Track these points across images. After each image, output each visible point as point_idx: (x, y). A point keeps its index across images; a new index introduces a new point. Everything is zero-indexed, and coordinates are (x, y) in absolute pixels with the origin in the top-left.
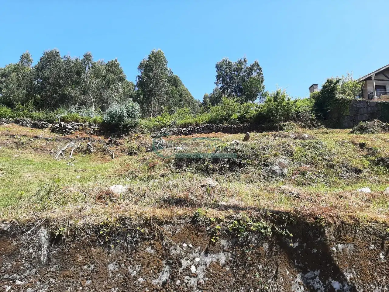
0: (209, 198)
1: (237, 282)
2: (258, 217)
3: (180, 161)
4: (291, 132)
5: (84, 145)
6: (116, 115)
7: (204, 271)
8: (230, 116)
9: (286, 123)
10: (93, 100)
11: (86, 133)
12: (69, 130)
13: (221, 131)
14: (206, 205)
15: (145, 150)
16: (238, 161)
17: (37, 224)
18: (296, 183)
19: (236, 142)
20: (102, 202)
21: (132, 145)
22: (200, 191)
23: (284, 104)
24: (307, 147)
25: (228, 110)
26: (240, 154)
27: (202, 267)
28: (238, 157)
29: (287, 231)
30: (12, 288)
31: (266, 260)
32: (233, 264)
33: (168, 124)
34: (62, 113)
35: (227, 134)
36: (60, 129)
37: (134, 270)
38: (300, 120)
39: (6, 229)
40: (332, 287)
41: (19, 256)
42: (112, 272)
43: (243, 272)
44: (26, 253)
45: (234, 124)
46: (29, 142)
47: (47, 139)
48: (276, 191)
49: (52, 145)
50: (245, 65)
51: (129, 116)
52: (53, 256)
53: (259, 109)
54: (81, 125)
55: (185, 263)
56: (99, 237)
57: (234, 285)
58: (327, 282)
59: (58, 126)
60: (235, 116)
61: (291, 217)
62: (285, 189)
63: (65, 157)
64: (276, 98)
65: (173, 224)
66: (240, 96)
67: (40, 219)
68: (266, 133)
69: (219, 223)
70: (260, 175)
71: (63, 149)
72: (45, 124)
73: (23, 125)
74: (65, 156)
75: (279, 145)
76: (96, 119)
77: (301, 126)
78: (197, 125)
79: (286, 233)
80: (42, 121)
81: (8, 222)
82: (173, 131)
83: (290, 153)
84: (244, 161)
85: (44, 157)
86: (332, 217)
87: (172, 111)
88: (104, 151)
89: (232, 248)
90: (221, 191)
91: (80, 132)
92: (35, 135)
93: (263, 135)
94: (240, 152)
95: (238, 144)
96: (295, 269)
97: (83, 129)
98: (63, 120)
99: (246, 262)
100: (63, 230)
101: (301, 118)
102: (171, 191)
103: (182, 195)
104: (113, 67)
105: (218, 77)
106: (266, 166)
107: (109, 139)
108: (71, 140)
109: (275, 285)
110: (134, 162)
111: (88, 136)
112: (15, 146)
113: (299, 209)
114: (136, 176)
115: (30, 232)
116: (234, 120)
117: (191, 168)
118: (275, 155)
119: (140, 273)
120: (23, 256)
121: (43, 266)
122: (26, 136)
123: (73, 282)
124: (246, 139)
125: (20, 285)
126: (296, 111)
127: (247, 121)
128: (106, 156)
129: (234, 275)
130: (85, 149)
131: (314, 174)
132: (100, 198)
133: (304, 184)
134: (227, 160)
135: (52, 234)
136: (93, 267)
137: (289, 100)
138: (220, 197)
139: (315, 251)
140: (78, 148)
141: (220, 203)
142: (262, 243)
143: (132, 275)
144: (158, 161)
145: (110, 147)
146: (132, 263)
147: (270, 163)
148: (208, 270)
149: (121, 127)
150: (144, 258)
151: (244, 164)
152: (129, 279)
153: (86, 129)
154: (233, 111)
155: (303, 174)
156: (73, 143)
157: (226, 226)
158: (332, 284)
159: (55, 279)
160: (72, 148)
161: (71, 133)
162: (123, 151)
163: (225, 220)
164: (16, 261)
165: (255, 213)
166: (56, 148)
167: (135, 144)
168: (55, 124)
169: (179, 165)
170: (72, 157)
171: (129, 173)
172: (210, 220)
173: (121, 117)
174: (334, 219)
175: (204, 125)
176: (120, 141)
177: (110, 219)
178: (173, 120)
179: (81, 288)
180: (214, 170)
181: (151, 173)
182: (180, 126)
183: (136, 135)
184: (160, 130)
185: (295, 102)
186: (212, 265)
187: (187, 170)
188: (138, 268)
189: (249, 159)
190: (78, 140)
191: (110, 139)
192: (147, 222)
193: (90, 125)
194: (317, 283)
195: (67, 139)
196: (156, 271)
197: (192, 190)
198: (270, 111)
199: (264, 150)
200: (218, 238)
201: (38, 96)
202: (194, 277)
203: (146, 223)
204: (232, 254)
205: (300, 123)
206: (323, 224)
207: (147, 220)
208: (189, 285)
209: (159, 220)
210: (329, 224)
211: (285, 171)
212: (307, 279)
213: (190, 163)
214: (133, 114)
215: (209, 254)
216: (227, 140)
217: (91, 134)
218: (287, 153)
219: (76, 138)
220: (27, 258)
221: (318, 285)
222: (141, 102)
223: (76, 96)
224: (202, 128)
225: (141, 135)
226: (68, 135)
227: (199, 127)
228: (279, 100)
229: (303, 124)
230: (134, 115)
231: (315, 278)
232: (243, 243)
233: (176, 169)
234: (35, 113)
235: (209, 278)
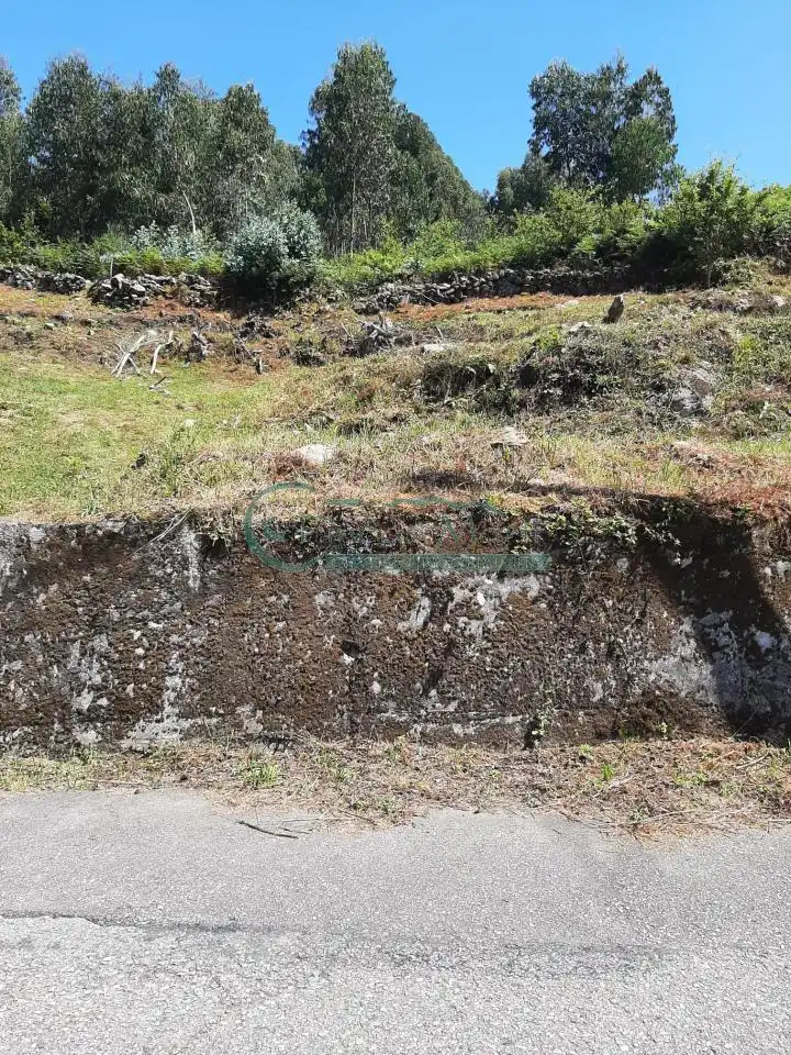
0: (509, 471)
1: (562, 629)
2: (610, 507)
3: (436, 381)
4: (738, 290)
5: (184, 339)
6: (259, 249)
7: (495, 609)
8: (573, 242)
9: (732, 263)
10: (192, 208)
11: (182, 303)
12: (139, 296)
13: (546, 289)
14: (501, 485)
15: (341, 348)
16: (587, 378)
17: (175, 522)
18: (732, 432)
19: (583, 326)
20: (286, 480)
21: (306, 336)
22: (491, 457)
23: (730, 203)
24: (772, 338)
25: (570, 225)
26: (593, 360)
27: (492, 602)
28: (588, 368)
29: (670, 535)
30: (143, 635)
31: (621, 590)
32: (554, 597)
33: (398, 271)
34: (114, 249)
35: (562, 297)
36: (115, 294)
37: (363, 606)
38: (773, 251)
39: (116, 530)
40: (755, 644)
41: (148, 580)
42: (322, 609)
43: (574, 612)
44: (159, 573)
45: (583, 268)
46: (46, 332)
47: (86, 323)
48: (661, 453)
49: (103, 339)
50: (621, 84)
51: (293, 253)
52: (212, 580)
53: (657, 225)
54: (168, 282)
55: (459, 594)
56: (294, 545)
57: (555, 634)
58: (745, 634)
59: (110, 286)
60: (587, 244)
61: (681, 507)
62: (682, 450)
63: (138, 371)
64: (704, 191)
65: (436, 522)
66: (605, 180)
67: (178, 512)
68: (670, 295)
69: (528, 521)
70: (640, 414)
71: (132, 350)
72: (74, 281)
73: (16, 285)
74: (139, 366)
75: (697, 333)
76: (205, 264)
77: (777, 268)
78: (479, 273)
79: (667, 537)
80: (63, 271)
81: (118, 518)
82: (412, 293)
83: (724, 354)
84: (601, 379)
85: (90, 370)
86: (772, 507)
87: (410, 232)
88: (235, 353)
89: (554, 567)
90: (537, 455)
91: (168, 302)
92: (55, 312)
93: (661, 303)
94: (592, 353)
95: (588, 333)
96: (682, 607)
97: (174, 294)
98: (120, 268)
99: (580, 594)
100: (224, 531)
101: (778, 244)
102: (426, 457)
103: (451, 465)
104: (241, 107)
105: (540, 124)
106: (659, 388)
107: (244, 320)
108: (148, 325)
109: (639, 637)
110: (320, 384)
111: (188, 312)
112: (11, 343)
113: (698, 490)
114: (330, 420)
115: (162, 536)
116: (584, 254)
117: (464, 400)
118: (686, 361)
119: (374, 611)
120: (156, 579)
121: (195, 596)
122: (31, 314)
123: (252, 624)
124: (613, 315)
125: (155, 629)
126: (763, 224)
127: (621, 258)
128: (242, 367)
129: (556, 617)
130: (186, 348)
131: (782, 408)
132: (280, 471)
133: (752, 433)
134: (556, 375)
135: (205, 539)
136: (286, 598)
137: (744, 191)
138: (533, 468)
139: (727, 574)
140: (169, 346)
141: (531, 482)
142: (617, 559)
143: (360, 614)
144: (379, 382)
145: (249, 340)
146: (359, 593)
147: (670, 382)
148: (503, 607)
149: (273, 285)
150: (381, 584)
151: (601, 387)
152: (355, 620)
153: (182, 291)
154: (583, 229)
155: (753, 407)
156: (152, 332)
157: (543, 527)
158: (756, 638)
159: (219, 619)
160: (153, 345)
161: (145, 304)
162: (284, 353)
163: (540, 513)
164: (142, 588)
165: (604, 500)
166: (113, 346)
167: (312, 332)
168: (102, 279)
169: (434, 393)
170: (157, 371)
171: (312, 414)
172: (509, 515)
173: (272, 258)
174: (774, 512)
175: (498, 273)
176: (271, 323)
177: (311, 512)
178: (412, 259)
179: (267, 635)
180: (522, 404)
181: (364, 413)
182: (433, 276)
183: (315, 307)
184: (377, 291)
185: (760, 199)
186: (512, 598)
187: (453, 404)
188: (371, 601)
189: (615, 374)
190: (165, 323)
191: (249, 319)
192: (382, 518)
193: (191, 282)
194: (725, 634)
195: (135, 320)
196: (405, 607)
197: (471, 456)
198: (687, 228)
199: (656, 347)
200: (524, 548)
201: (45, 201)
202: (477, 619)
203: (382, 520)
204: (552, 578)
205: (774, 259)
206: (749, 520)
207: (384, 515)
208: (467, 633)
209: (407, 514)
210: (762, 522)
211: (708, 402)
212: (704, 626)
213: (463, 385)
214: (304, 247)
215: (506, 579)
216: (564, 318)
217: (197, 306)
218: (717, 355)
219: (158, 318)
220: (164, 582)
221: (726, 638)
222: (320, 209)
223: (147, 198)
224: (495, 281)
225: (328, 307)
226: (137, 309)
227: (486, 279)
228: (716, 194)
229: (781, 263)
230: (306, 250)
231: (722, 625)
232: (575, 558)
233: (427, 402)
234: (45, 251)
235: (506, 621)
